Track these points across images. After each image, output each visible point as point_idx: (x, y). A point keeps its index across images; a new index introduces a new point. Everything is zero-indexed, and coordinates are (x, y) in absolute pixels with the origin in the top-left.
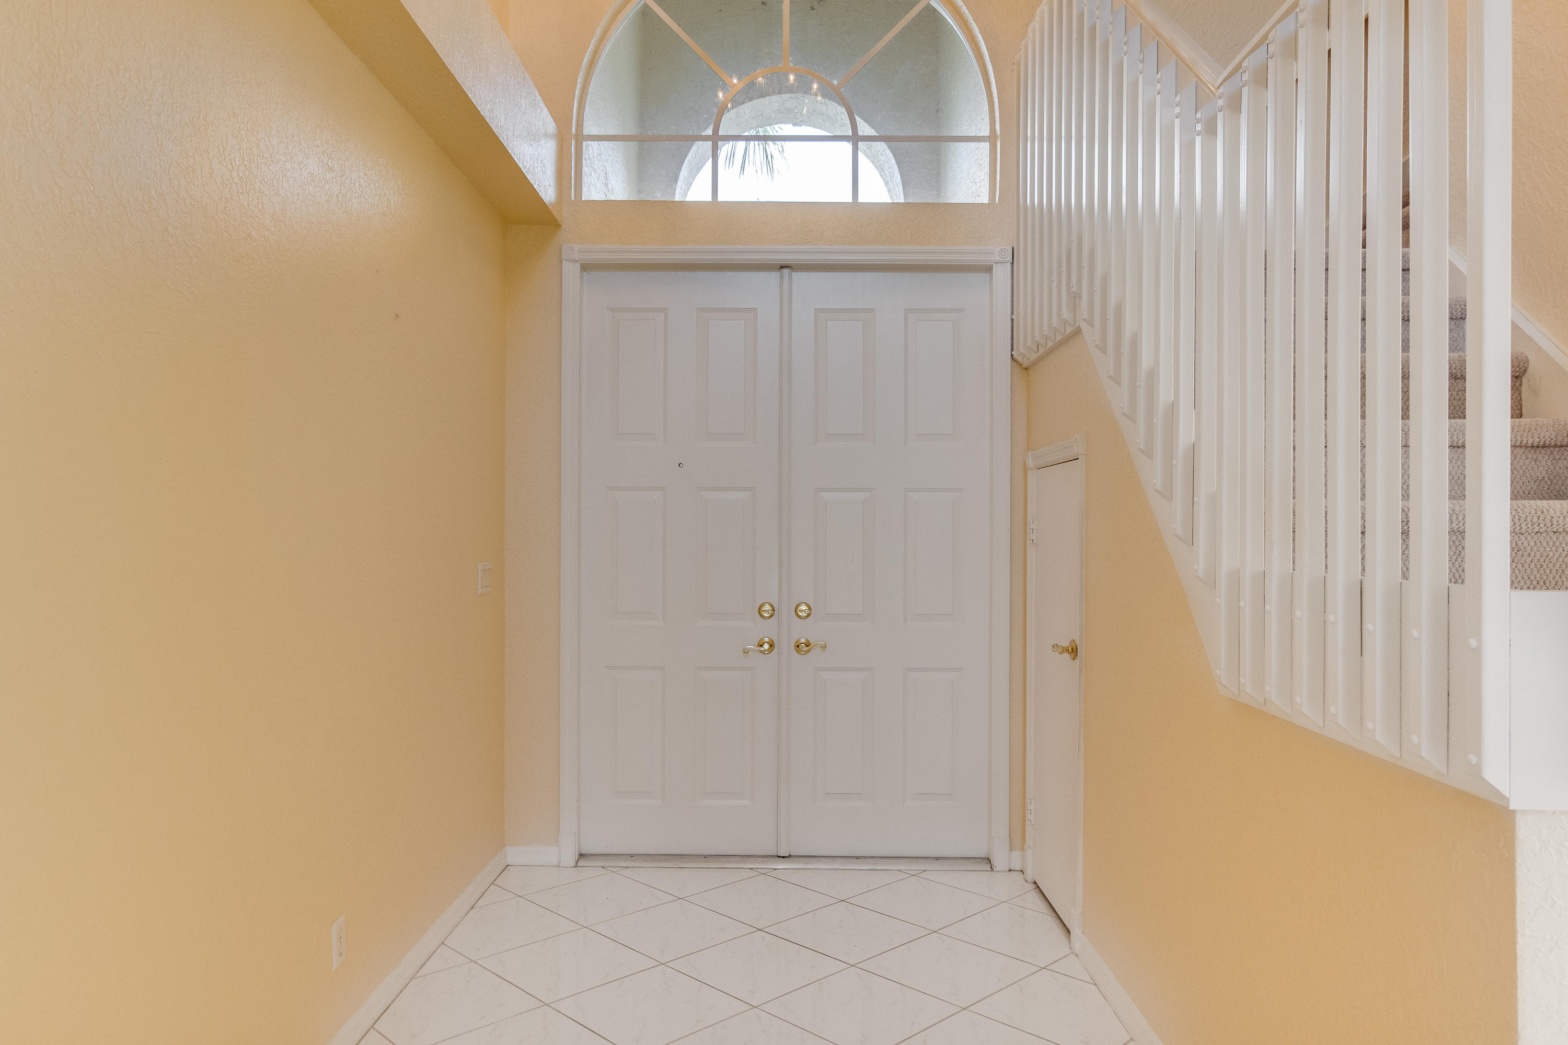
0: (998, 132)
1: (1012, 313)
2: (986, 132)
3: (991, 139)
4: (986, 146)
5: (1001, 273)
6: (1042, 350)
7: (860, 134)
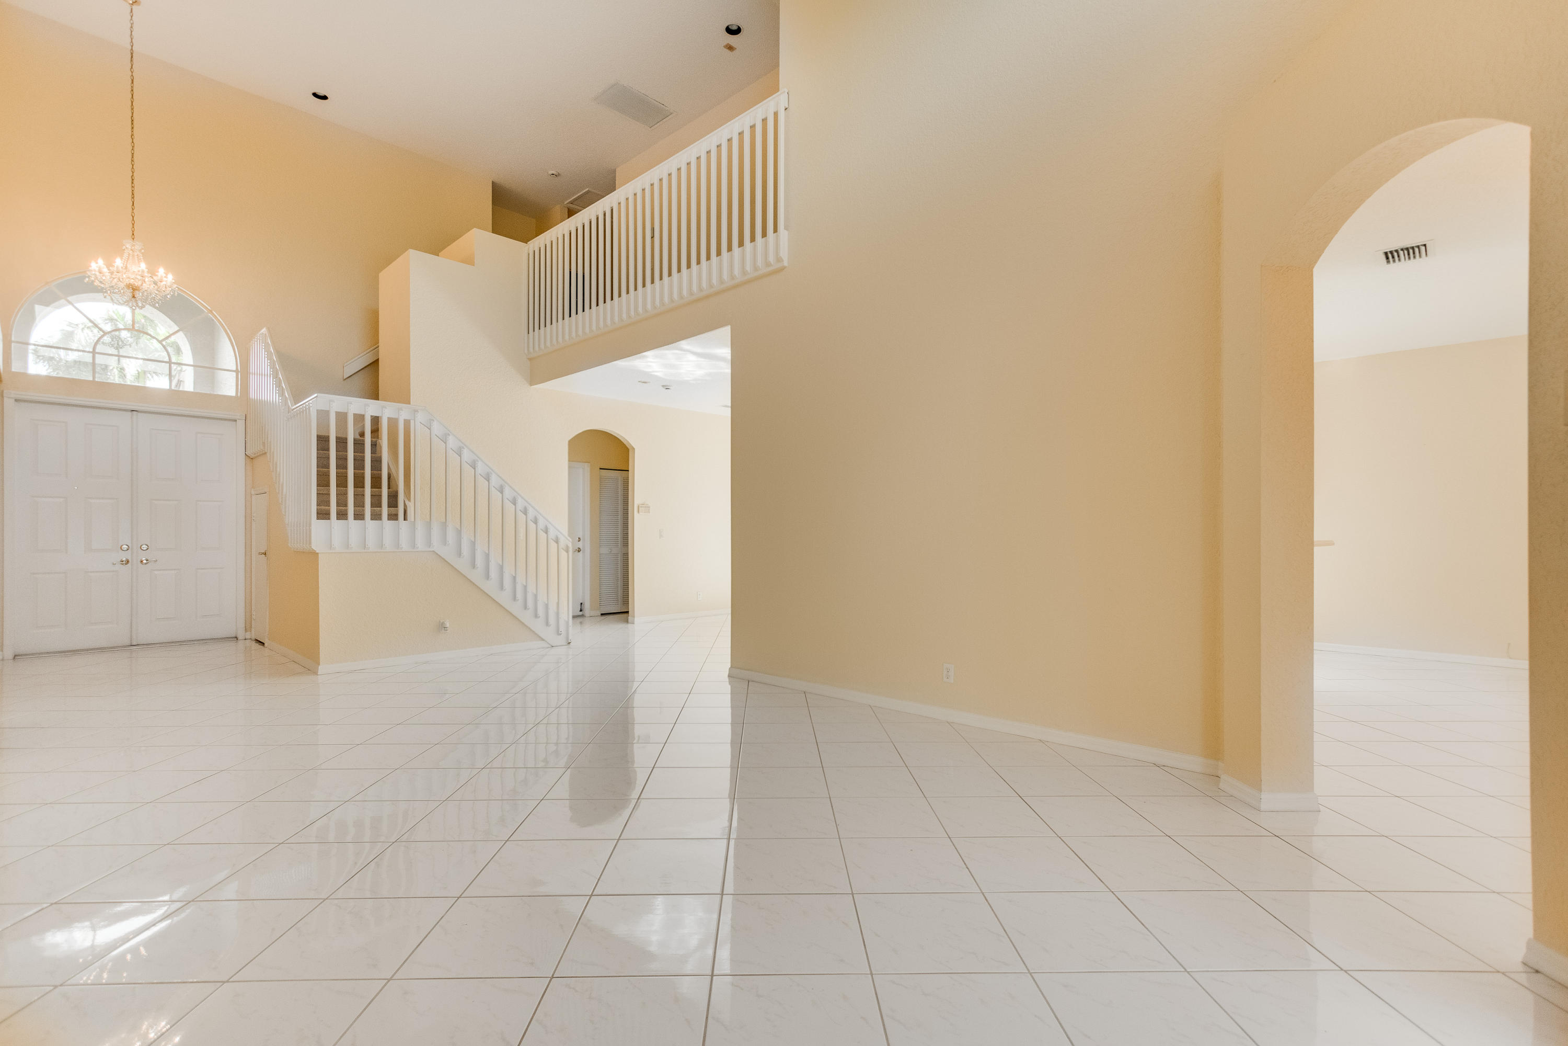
0: (239, 370)
1: (245, 438)
2: (234, 368)
3: (237, 371)
4: (234, 374)
5: (241, 424)
6: (256, 455)
7: (168, 364)
